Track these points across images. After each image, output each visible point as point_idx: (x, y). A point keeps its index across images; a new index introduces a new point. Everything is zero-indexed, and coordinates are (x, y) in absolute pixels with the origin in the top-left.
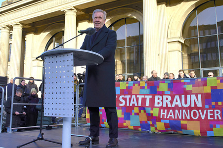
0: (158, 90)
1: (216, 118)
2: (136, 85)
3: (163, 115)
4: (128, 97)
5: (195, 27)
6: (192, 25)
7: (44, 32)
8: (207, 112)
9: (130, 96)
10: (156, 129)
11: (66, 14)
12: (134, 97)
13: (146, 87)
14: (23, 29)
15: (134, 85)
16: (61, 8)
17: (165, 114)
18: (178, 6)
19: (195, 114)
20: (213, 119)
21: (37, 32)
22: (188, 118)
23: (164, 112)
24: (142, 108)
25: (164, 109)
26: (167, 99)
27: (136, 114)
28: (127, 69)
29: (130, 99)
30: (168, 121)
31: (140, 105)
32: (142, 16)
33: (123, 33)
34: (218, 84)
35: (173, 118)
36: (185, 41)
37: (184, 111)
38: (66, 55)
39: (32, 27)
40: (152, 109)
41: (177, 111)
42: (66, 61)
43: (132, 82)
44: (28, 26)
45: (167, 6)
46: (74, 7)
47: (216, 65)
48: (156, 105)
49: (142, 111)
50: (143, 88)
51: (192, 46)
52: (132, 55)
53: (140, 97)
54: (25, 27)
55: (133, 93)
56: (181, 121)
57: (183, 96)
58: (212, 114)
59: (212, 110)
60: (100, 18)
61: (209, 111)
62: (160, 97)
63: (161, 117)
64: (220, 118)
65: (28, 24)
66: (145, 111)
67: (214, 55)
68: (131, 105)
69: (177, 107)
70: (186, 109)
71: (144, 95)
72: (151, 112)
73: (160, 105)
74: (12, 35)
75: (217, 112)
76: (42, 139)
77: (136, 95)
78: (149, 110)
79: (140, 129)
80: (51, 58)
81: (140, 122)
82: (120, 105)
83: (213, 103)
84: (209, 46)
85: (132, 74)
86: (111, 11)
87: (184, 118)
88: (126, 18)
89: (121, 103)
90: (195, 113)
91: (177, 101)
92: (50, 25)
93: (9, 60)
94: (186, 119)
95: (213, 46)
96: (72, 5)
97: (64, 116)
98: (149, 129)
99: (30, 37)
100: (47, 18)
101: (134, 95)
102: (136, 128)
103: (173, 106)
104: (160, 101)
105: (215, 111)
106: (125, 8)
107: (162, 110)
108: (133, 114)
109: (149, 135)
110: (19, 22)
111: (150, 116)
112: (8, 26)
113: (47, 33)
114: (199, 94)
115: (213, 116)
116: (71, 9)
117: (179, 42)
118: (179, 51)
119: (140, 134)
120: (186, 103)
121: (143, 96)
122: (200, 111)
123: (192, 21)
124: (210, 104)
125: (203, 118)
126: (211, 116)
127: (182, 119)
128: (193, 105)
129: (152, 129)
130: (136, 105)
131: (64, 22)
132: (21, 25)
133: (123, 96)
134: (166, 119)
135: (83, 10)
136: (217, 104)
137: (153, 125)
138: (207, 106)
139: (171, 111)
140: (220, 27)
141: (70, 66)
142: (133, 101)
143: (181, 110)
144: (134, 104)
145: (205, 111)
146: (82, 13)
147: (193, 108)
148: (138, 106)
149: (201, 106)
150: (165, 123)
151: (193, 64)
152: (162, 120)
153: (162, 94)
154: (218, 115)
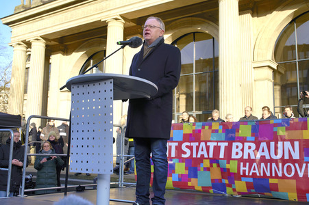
0: (237, 135)
2: (207, 127)
3: (244, 171)
4: (194, 145)
5: (293, 47)
6: (288, 43)
7: (78, 52)
8: (307, 166)
9: (197, 144)
10: (234, 190)
11: (109, 25)
12: (203, 144)
13: (220, 131)
14: (47, 46)
15: (203, 128)
16: (102, 17)
17: (247, 169)
18: (269, 16)
19: (289, 169)
21: (66, 51)
22: (280, 174)
23: (244, 166)
24: (215, 160)
25: (245, 161)
26: (250, 148)
27: (206, 169)
28: (196, 105)
29: (198, 148)
30: (251, 180)
31: (211, 156)
32: (218, 30)
33: (191, 54)
35: (258, 175)
36: (277, 67)
37: (274, 165)
38: (102, 83)
39: (59, 44)
40: (228, 163)
41: (263, 165)
42: (102, 91)
43: (201, 124)
44: (53, 43)
45: (253, 16)
46: (121, 16)
48: (234, 156)
49: (215, 165)
50: (217, 131)
51: (288, 73)
52: (203, 85)
53: (212, 145)
54: (49, 43)
55: (201, 139)
56: (270, 179)
57: (272, 144)
62: (240, 145)
63: (241, 174)
65: (54, 40)
66: (218, 166)
68: (199, 156)
69: (263, 159)
70: (277, 162)
71: (217, 142)
72: (228, 166)
73: (239, 156)
74: (30, 55)
77: (206, 142)
78: (224, 164)
79: (211, 191)
80: (81, 86)
81: (212, 180)
82: (183, 156)
85: (201, 113)
86: (174, 23)
87: (273, 175)
88: (194, 33)
89: (185, 153)
91: (263, 151)
92: (86, 41)
93: (25, 92)
94: (276, 177)
96: (117, 13)
97: (99, 173)
98: (225, 191)
99: (56, 58)
100: (81, 31)
101: (202, 141)
102: (205, 189)
103: (258, 157)
104: (239, 150)
106: (190, 18)
107: (242, 164)
108: (202, 169)
109: (224, 199)
110: (41, 37)
111: (225, 172)
112: (24, 42)
113: (82, 53)
114: (296, 140)
116: (116, 19)
117: (269, 67)
118: (269, 80)
119: (212, 198)
120: (276, 154)
121: (215, 144)
122: (297, 165)
123: (288, 37)
125: (301, 175)
127: (271, 177)
128: (287, 157)
129: (229, 190)
130: (206, 156)
131: (106, 37)
132: (44, 41)
133: (188, 144)
134: (249, 176)
135: (133, 21)
137: (230, 186)
138: (307, 159)
139: (255, 164)
141: (108, 98)
142: (202, 150)
143: (269, 164)
144: (202, 156)
145: (304, 165)
146: (132, 24)
147: (287, 161)
148: (208, 158)
149: (298, 158)
150: (246, 182)
151: (288, 99)
152: (242, 178)
153: (243, 140)
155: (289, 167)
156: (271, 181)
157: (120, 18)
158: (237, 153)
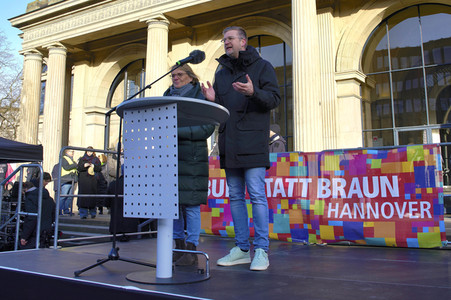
0: (322, 169)
1: (423, 216)
2: (283, 159)
3: (333, 213)
5: (384, 53)
6: (379, 48)
7: (108, 61)
8: (407, 205)
9: (271, 180)
10: (318, 237)
11: (150, 27)
12: (279, 181)
13: (300, 164)
14: (68, 54)
15: (279, 160)
16: (140, 16)
17: (336, 210)
18: (353, 15)
19: (388, 210)
20: (417, 217)
21: (93, 60)
22: (377, 216)
23: (334, 207)
25: (334, 201)
26: (339, 184)
27: (284, 211)
29: (272, 185)
30: (341, 223)
31: (290, 195)
32: (291, 33)
34: (426, 156)
35: (350, 217)
36: (366, 79)
38: (163, 108)
39: (83, 51)
41: (356, 205)
43: (275, 155)
44: (77, 50)
45: (334, 15)
47: (421, 121)
48: (320, 195)
49: (295, 206)
50: (296, 164)
51: (379, 86)
53: (291, 182)
54: (71, 50)
55: (278, 174)
56: (364, 223)
57: (365, 180)
59: (416, 203)
61: (411, 204)
62: (327, 181)
63: (329, 216)
64: (430, 216)
65: (78, 46)
66: (299, 207)
67: (417, 102)
68: (275, 195)
69: (355, 198)
71: (299, 177)
72: (312, 207)
73: (327, 195)
75: (425, 206)
76: (117, 258)
77: (284, 178)
79: (290, 239)
81: (291, 225)
83: (418, 191)
84: (408, 88)
87: (369, 217)
88: (259, 36)
91: (355, 188)
92: (115, 48)
94: (372, 219)
95: (416, 86)
96: (160, 11)
97: (160, 217)
98: (306, 238)
100: (114, 34)
101: (279, 177)
102: (282, 237)
103: (350, 196)
104: (326, 188)
105: (422, 203)
106: (259, 17)
107: (330, 204)
108: (279, 211)
109: (307, 248)
110: (61, 42)
111: (308, 213)
112: (39, 49)
113: (113, 63)
114: (395, 174)
116: (159, 19)
117: (356, 79)
118: (356, 96)
120: (371, 191)
121: (296, 180)
122: (396, 203)
123: (378, 41)
124: (412, 192)
125: (401, 215)
126: (414, 213)
127: (366, 220)
128: (384, 195)
129: (312, 238)
130: (284, 195)
131: (145, 42)
132: (64, 47)
134: (338, 219)
135: (180, 21)
136: (424, 191)
137: (315, 233)
138: (407, 196)
139: (347, 205)
140: (427, 52)
141: (171, 127)
142: (279, 188)
143: (363, 204)
144: (279, 195)
145: (405, 203)
146: (179, 25)
147: (385, 200)
148: (287, 198)
149: (398, 196)
150: (335, 227)
151: (380, 120)
152: (329, 222)
153: (331, 175)
154: (427, 210)
155: (387, 207)
156: (365, 225)
157: (163, 17)
158: (324, 192)
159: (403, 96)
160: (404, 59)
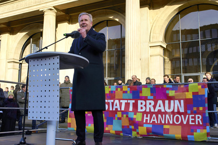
0: (140, 95)
1: (197, 123)
2: (119, 89)
3: (147, 120)
6: (174, 29)
7: (21, 32)
8: (189, 117)
9: (112, 101)
10: (138, 133)
11: (45, 14)
13: (129, 92)
15: (117, 90)
16: (40, 8)
17: (148, 118)
18: (162, 9)
20: (194, 124)
21: (12, 32)
22: (171, 122)
23: (147, 117)
24: (126, 112)
25: (147, 113)
26: (150, 104)
27: (119, 119)
28: (108, 73)
29: (113, 103)
30: (151, 126)
31: (123, 109)
32: (125, 19)
34: (199, 89)
35: (156, 122)
36: (167, 46)
38: (52, 58)
39: (7, 26)
40: (135, 114)
41: (160, 116)
43: (115, 87)
44: (3, 26)
45: (150, 9)
46: (54, 7)
47: (198, 71)
48: (139, 110)
49: (125, 116)
50: (126, 92)
51: (174, 51)
52: (112, 58)
53: (124, 102)
56: (164, 126)
57: (167, 102)
58: (193, 119)
59: (193, 116)
60: (86, 20)
61: (190, 116)
62: (144, 102)
63: (144, 122)
64: (201, 123)
65: (3, 23)
66: (127, 116)
67: (195, 60)
68: (114, 109)
69: (159, 111)
70: (169, 114)
71: (127, 100)
72: (134, 117)
73: (143, 110)
75: (199, 118)
77: (119, 100)
78: (131, 115)
79: (122, 134)
81: (123, 126)
83: (195, 109)
84: (191, 51)
85: (113, 79)
87: (167, 123)
88: (107, 21)
90: (177, 118)
91: (160, 106)
92: (27, 25)
94: (169, 123)
95: (195, 51)
96: (51, 5)
97: (49, 120)
98: (131, 134)
100: (24, 17)
101: (117, 99)
102: (117, 133)
103: (156, 110)
104: (143, 106)
105: (197, 116)
106: (107, 10)
107: (145, 115)
108: (116, 118)
111: (132, 121)
114: (182, 99)
115: (194, 121)
116: (51, 9)
117: (161, 46)
118: (161, 56)
119: (122, 138)
120: (169, 108)
123: (174, 25)
124: (192, 109)
125: (185, 123)
126: (192, 121)
127: (165, 124)
128: (176, 111)
129: (134, 133)
130: (119, 109)
134: (150, 123)
135: (63, 11)
136: (198, 109)
137: (135, 130)
138: (189, 112)
139: (154, 115)
140: (202, 32)
141: (56, 69)
142: (116, 105)
143: (164, 115)
144: (116, 109)
145: (187, 116)
146: (62, 13)
147: (176, 113)
148: (121, 111)
149: (183, 111)
150: (147, 128)
151: (174, 70)
152: (144, 125)
153: (145, 99)
154: (199, 120)
156: (166, 127)
157: (53, 9)
159: (187, 57)
160: (189, 36)
